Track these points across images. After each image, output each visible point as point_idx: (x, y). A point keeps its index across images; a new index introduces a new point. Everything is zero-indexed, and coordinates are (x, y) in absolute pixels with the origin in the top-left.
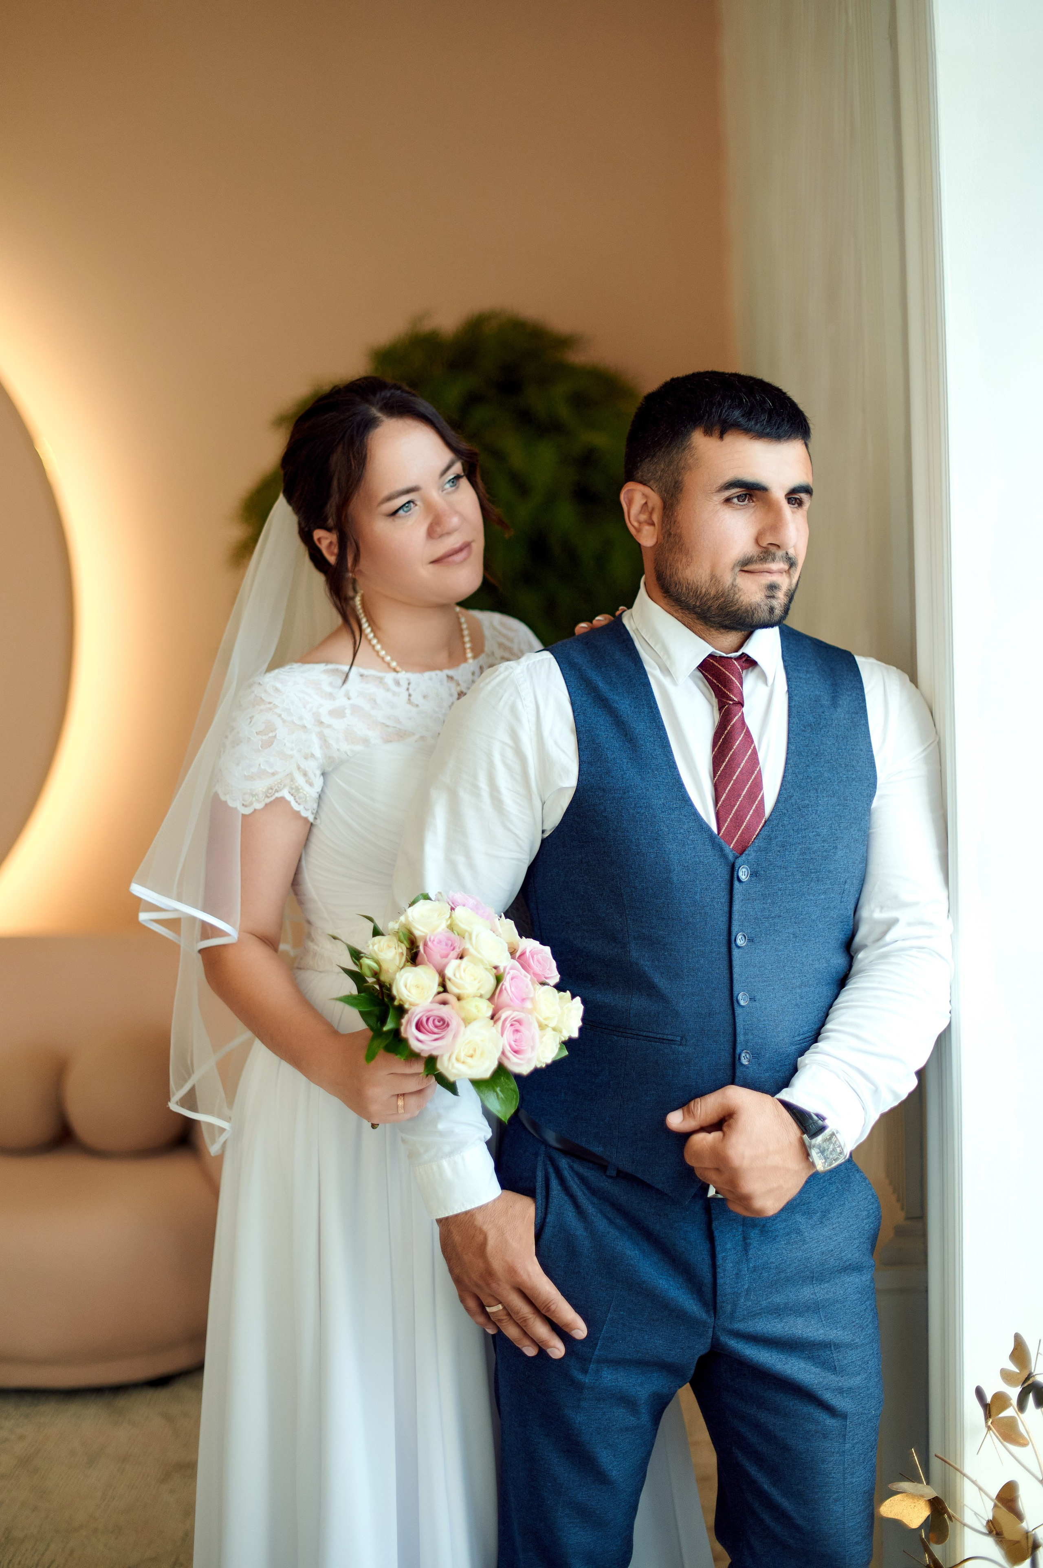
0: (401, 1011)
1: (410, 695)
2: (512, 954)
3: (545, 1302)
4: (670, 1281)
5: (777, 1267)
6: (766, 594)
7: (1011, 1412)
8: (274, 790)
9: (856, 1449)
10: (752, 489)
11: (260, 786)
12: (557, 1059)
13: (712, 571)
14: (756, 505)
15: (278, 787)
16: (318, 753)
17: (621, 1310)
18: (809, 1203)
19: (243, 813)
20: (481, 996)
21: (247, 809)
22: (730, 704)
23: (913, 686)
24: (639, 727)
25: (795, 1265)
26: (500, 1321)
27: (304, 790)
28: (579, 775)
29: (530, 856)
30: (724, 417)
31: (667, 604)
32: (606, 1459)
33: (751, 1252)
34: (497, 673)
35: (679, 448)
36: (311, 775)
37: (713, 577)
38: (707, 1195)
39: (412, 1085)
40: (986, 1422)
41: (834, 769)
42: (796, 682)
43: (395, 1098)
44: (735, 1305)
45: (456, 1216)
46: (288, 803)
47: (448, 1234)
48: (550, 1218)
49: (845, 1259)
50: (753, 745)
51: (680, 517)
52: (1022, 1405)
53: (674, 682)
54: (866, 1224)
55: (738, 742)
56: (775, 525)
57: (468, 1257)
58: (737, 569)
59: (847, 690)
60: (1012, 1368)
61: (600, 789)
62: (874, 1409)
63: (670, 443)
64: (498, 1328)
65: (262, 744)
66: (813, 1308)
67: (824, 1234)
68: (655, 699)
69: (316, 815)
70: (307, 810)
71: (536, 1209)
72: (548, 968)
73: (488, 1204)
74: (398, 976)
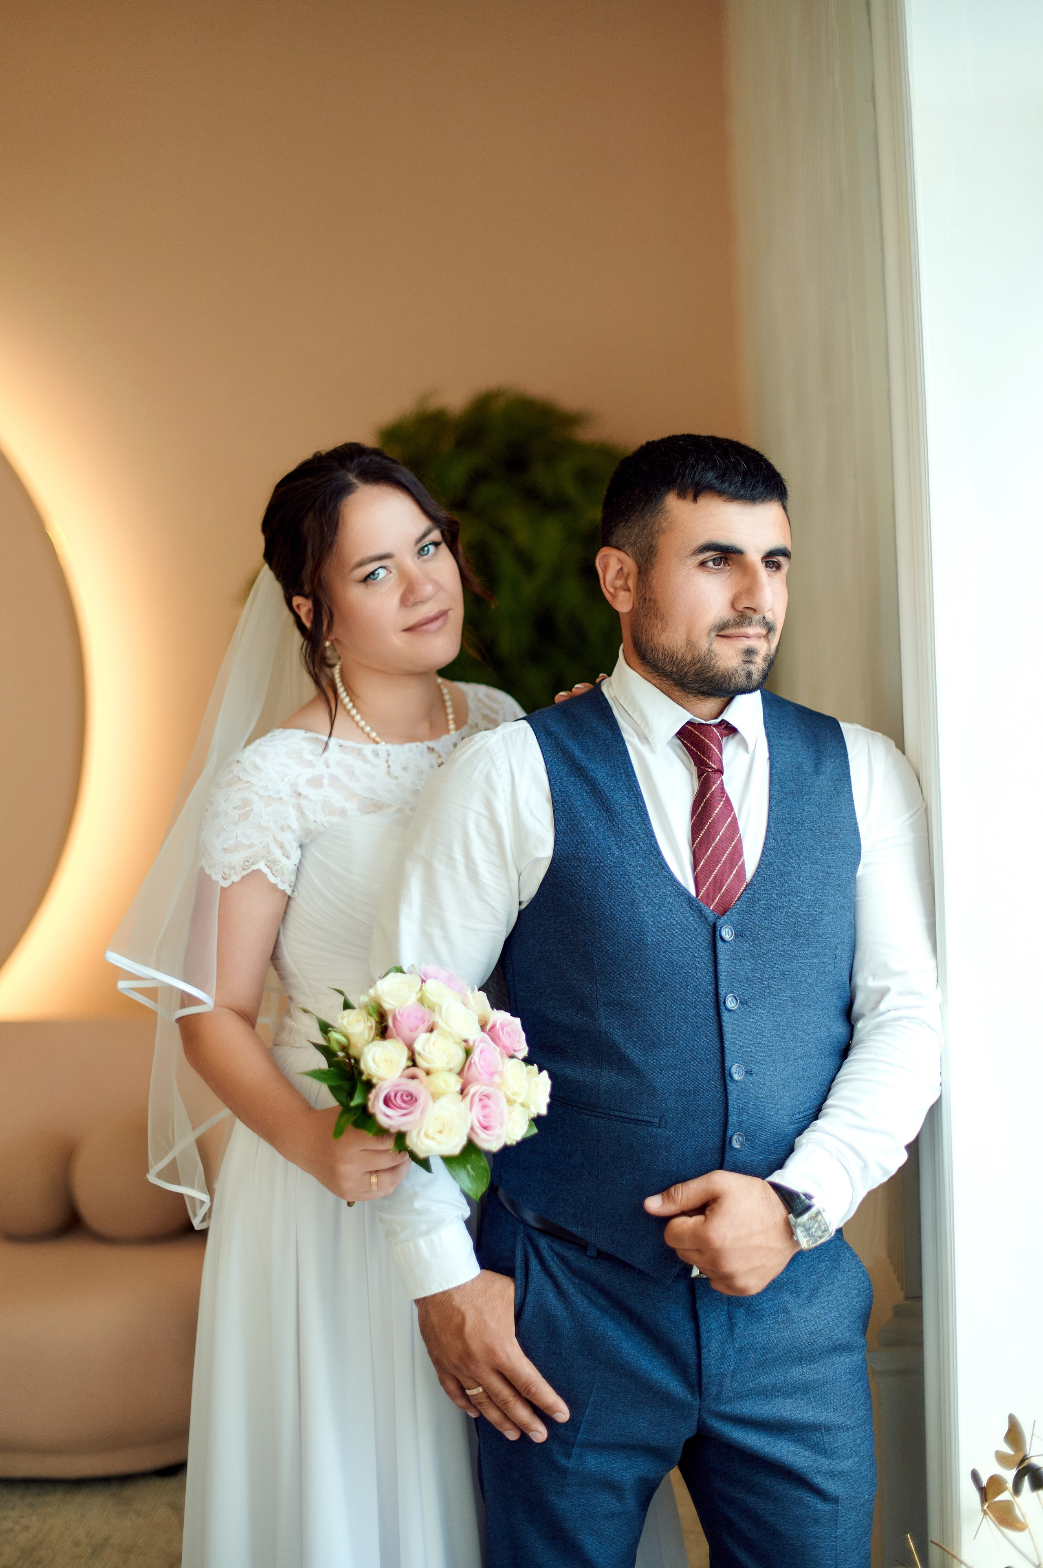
0: (369, 1086)
1: (389, 767)
2: (483, 1028)
3: (525, 1384)
4: (654, 1362)
5: (763, 1348)
6: (743, 659)
7: (1006, 1496)
8: (251, 863)
9: (849, 1534)
10: (728, 553)
11: (237, 858)
12: (527, 1136)
13: (688, 637)
14: (732, 569)
15: (254, 859)
16: (295, 825)
17: (603, 1393)
18: (796, 1282)
19: (223, 886)
20: (450, 1070)
21: (226, 881)
22: (709, 771)
23: (900, 752)
24: (617, 796)
25: (783, 1345)
26: (480, 1404)
27: (280, 862)
28: (555, 844)
29: (507, 928)
30: (697, 479)
31: (644, 671)
32: (591, 1545)
33: (737, 1332)
34: (473, 742)
35: (652, 512)
36: (287, 846)
37: (689, 643)
38: (691, 1275)
39: (385, 1162)
40: (982, 1506)
41: (817, 836)
42: (778, 749)
43: (368, 1175)
44: (720, 1386)
45: (434, 1296)
46: (265, 875)
47: (426, 1315)
48: (530, 1298)
49: (834, 1339)
50: (733, 813)
51: (654, 582)
52: (1017, 1489)
53: (653, 751)
54: (857, 1303)
55: (717, 810)
56: (750, 588)
57: (445, 1339)
58: (714, 634)
59: (831, 757)
60: (1007, 1450)
61: (575, 858)
62: (866, 1493)
63: (643, 508)
64: (480, 1412)
65: (238, 818)
66: (802, 1389)
67: (813, 1313)
68: (632, 767)
69: (294, 888)
70: (283, 882)
71: (516, 1289)
72: (517, 1040)
73: (466, 1284)
74: (366, 1050)
